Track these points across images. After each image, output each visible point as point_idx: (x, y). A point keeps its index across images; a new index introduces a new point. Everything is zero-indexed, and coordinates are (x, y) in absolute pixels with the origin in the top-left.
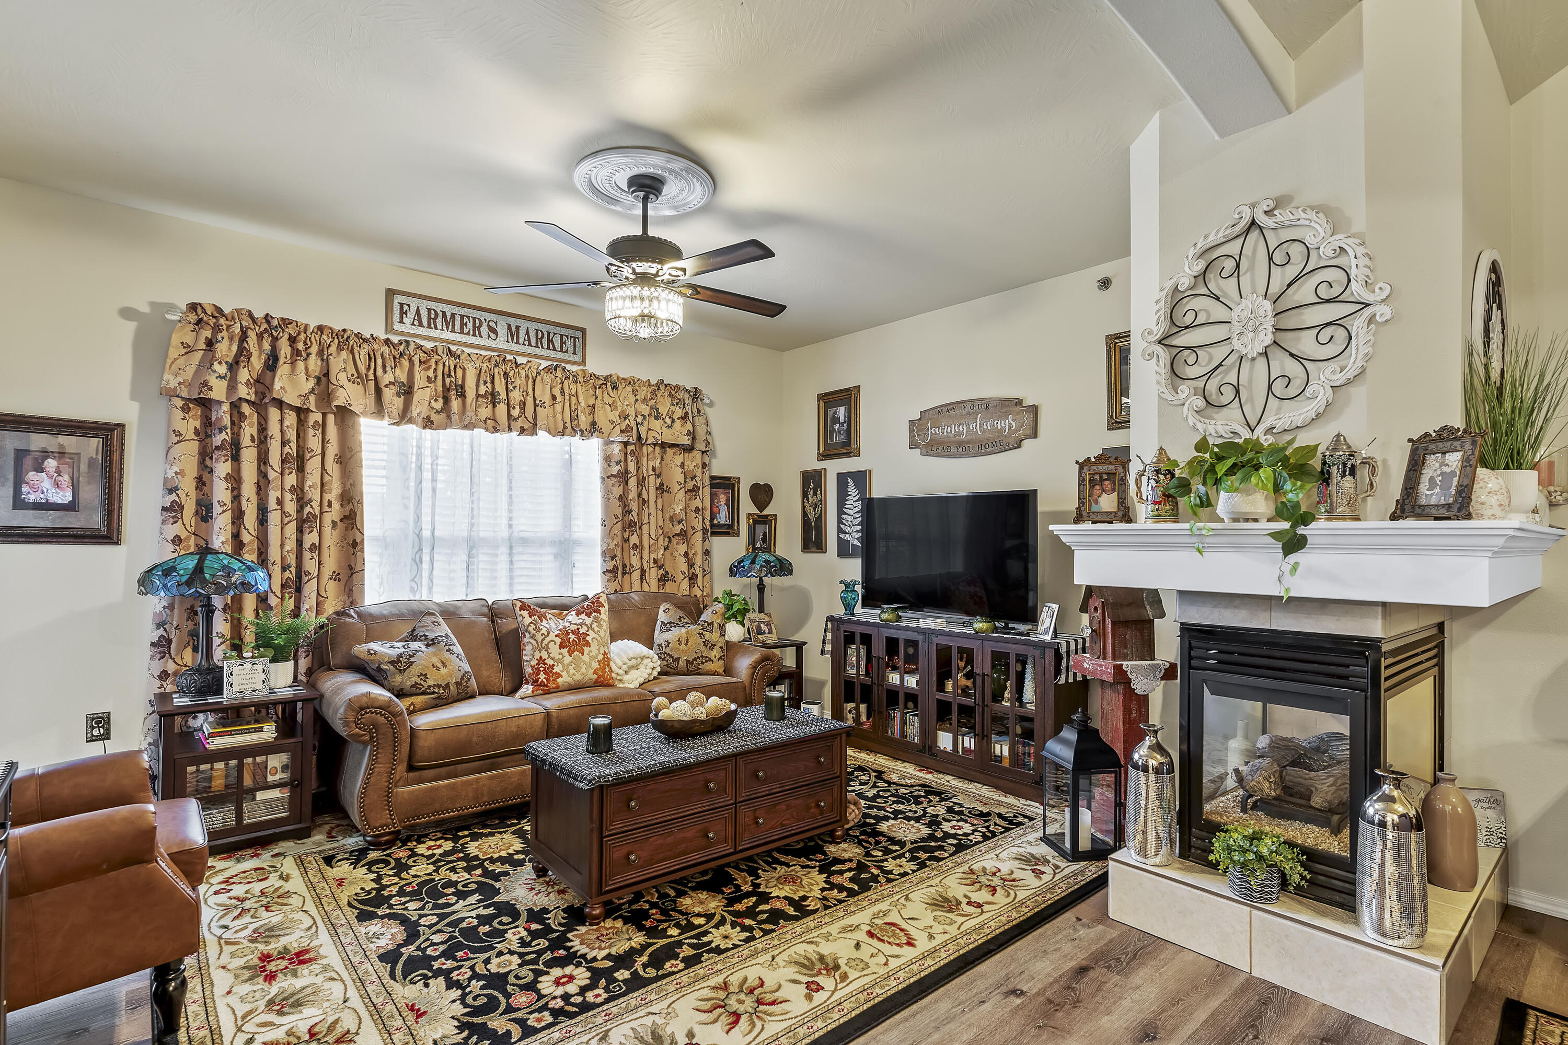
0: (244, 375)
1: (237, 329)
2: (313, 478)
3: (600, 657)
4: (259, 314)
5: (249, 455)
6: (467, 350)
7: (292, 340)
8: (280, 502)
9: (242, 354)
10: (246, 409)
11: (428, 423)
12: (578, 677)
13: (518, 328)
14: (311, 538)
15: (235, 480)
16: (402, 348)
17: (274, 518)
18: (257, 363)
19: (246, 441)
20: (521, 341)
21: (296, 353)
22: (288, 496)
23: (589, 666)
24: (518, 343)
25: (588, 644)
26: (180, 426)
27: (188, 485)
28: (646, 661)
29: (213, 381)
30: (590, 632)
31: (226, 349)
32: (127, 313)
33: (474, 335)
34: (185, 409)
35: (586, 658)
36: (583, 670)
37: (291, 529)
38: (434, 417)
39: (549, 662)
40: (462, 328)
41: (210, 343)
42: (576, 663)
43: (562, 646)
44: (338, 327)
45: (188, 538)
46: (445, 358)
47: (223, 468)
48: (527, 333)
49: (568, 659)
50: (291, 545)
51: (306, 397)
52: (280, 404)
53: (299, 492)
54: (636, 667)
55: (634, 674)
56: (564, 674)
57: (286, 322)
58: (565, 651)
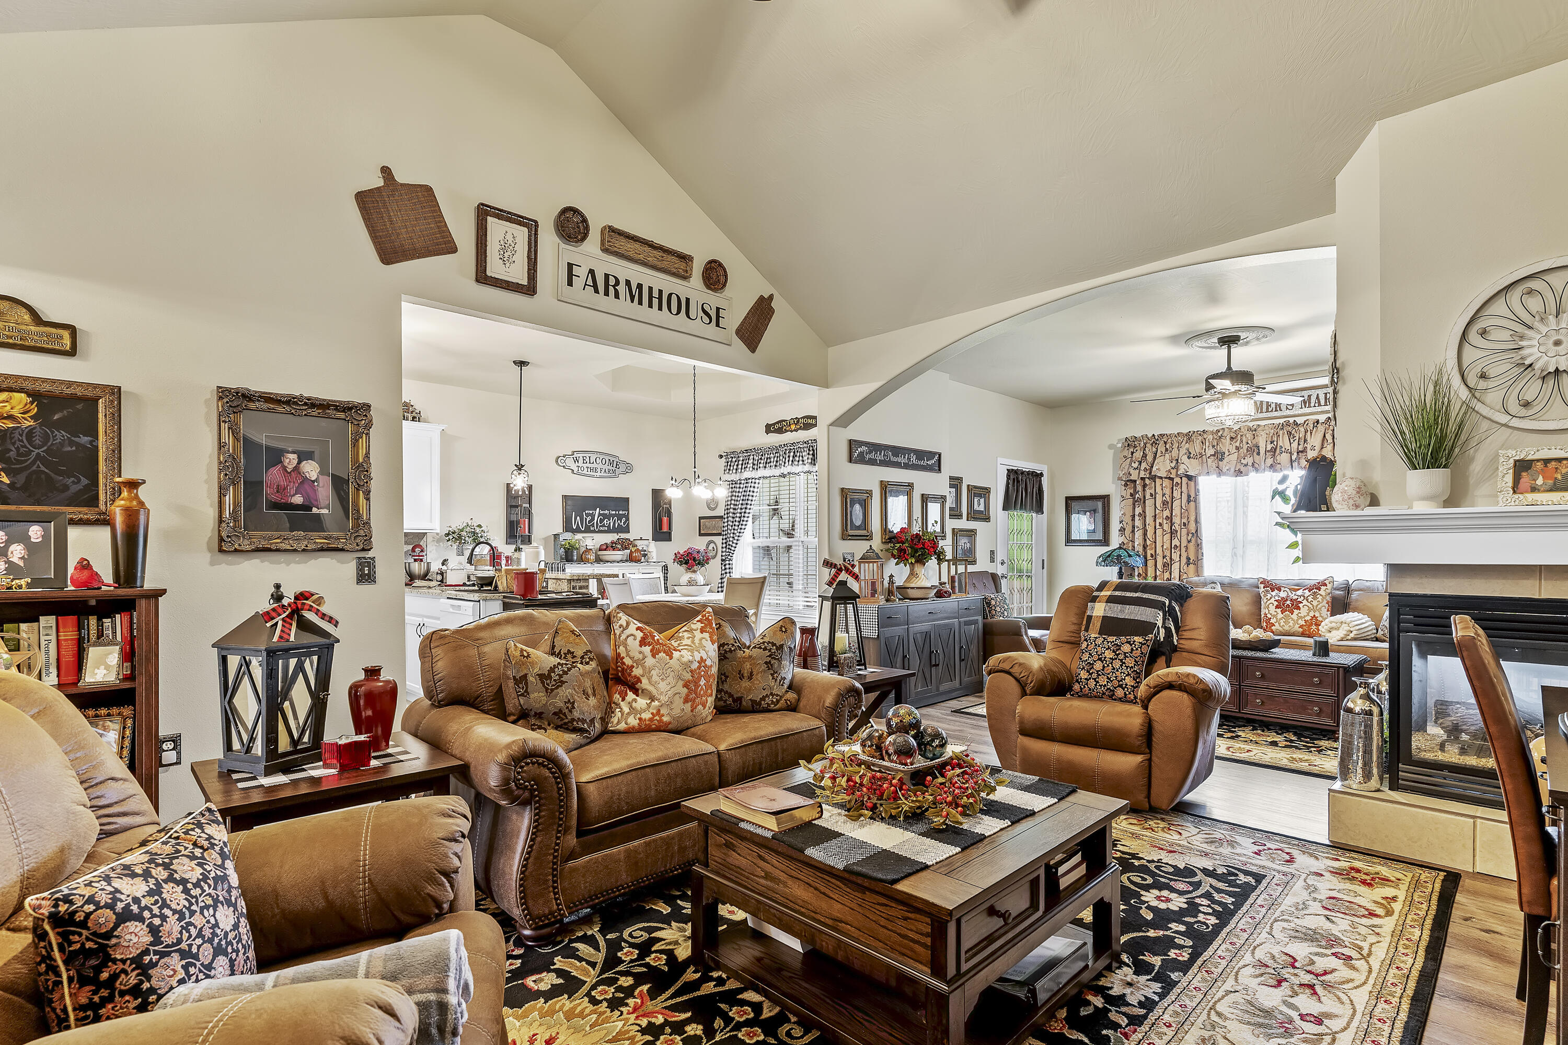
0: (1144, 465)
1: (1142, 444)
2: (1177, 511)
3: (1308, 618)
4: (1150, 435)
5: (1149, 503)
6: (1262, 423)
7: (1165, 443)
8: (1160, 524)
9: (1145, 456)
10: (1147, 481)
11: (1239, 473)
12: (1287, 628)
13: (1309, 396)
14: (1175, 542)
15: (1143, 515)
16: (1219, 434)
17: (1159, 532)
18: (1150, 458)
19: (1148, 496)
20: (1312, 405)
21: (1167, 450)
22: (1165, 521)
23: (1296, 622)
24: (1310, 407)
25: (1299, 608)
26: (1124, 493)
27: (1128, 519)
28: (1344, 625)
29: (1132, 471)
30: (1305, 602)
31: (1138, 455)
32: (1111, 447)
33: (1276, 411)
34: (1126, 485)
35: (1294, 616)
36: (1291, 624)
37: (1167, 537)
38: (1243, 469)
39: (1269, 616)
40: (1267, 408)
41: (1132, 453)
42: (1286, 618)
43: (1277, 607)
44: (1185, 431)
45: (1128, 543)
46: (1246, 432)
47: (1138, 510)
48: (1318, 397)
49: (1280, 616)
50: (1167, 545)
51: (1169, 471)
52: (1161, 478)
53: (1170, 519)
54: (1337, 629)
55: (1334, 633)
56: (1277, 624)
57: (1162, 435)
58: (1279, 610)
